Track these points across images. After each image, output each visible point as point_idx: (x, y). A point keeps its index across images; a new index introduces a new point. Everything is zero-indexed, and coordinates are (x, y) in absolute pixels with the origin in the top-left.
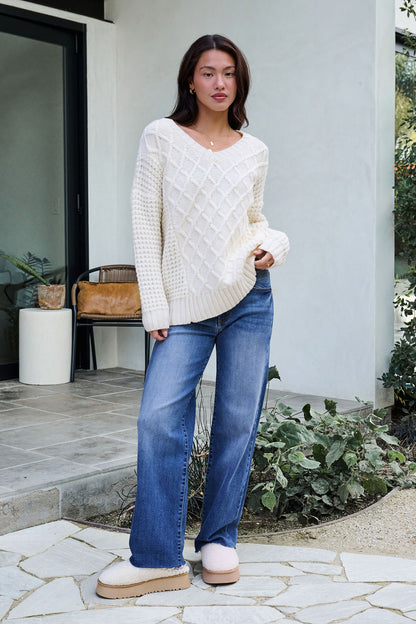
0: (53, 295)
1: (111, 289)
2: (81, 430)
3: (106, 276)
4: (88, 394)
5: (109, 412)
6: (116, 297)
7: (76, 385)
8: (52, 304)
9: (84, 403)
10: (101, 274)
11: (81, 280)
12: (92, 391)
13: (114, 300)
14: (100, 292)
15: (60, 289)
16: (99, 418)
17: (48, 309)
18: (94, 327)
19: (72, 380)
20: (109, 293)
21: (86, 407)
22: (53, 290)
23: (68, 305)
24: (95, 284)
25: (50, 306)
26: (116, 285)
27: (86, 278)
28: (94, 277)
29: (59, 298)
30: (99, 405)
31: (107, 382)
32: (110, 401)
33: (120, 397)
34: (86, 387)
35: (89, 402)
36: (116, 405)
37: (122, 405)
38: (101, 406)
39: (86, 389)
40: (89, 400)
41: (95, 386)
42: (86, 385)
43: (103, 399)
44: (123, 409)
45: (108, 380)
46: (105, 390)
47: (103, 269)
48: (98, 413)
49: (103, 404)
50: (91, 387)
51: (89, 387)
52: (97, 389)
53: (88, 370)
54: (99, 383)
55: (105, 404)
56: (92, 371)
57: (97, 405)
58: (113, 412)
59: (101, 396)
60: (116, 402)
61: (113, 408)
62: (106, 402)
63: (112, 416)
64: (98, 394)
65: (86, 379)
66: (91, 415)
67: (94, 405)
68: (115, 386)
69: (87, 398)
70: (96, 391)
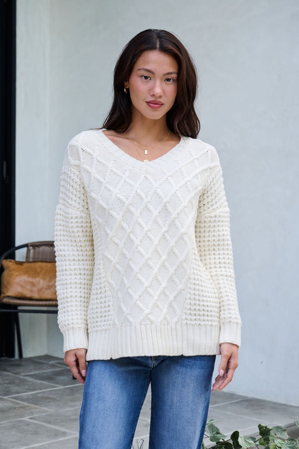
1: (39, 270)
3: (34, 253)
4: (7, 393)
5: (26, 419)
6: (44, 279)
10: (28, 251)
11: (6, 258)
12: (14, 388)
13: (42, 282)
14: (26, 272)
16: (13, 427)
18: (20, 314)
20: (35, 274)
24: (21, 263)
26: (44, 264)
27: (12, 256)
28: (20, 255)
30: (17, 408)
31: (31, 376)
32: (29, 403)
33: (43, 398)
34: (6, 382)
35: (6, 404)
36: (36, 408)
37: (43, 408)
38: (18, 409)
39: (6, 385)
40: (7, 401)
41: (17, 381)
42: (7, 380)
43: (22, 400)
44: (42, 414)
45: (33, 373)
46: (26, 387)
47: (31, 246)
48: (14, 420)
49: (21, 407)
50: (12, 383)
51: (10, 383)
52: (18, 385)
53: (12, 359)
54: (21, 377)
55: (23, 407)
56: (16, 360)
57: (15, 408)
58: (31, 418)
59: (21, 396)
60: (36, 404)
61: (32, 413)
62: (25, 404)
63: (28, 424)
64: (18, 393)
65: (8, 371)
66: (5, 422)
67: (11, 409)
68: (39, 382)
69: (5, 397)
70: (17, 388)
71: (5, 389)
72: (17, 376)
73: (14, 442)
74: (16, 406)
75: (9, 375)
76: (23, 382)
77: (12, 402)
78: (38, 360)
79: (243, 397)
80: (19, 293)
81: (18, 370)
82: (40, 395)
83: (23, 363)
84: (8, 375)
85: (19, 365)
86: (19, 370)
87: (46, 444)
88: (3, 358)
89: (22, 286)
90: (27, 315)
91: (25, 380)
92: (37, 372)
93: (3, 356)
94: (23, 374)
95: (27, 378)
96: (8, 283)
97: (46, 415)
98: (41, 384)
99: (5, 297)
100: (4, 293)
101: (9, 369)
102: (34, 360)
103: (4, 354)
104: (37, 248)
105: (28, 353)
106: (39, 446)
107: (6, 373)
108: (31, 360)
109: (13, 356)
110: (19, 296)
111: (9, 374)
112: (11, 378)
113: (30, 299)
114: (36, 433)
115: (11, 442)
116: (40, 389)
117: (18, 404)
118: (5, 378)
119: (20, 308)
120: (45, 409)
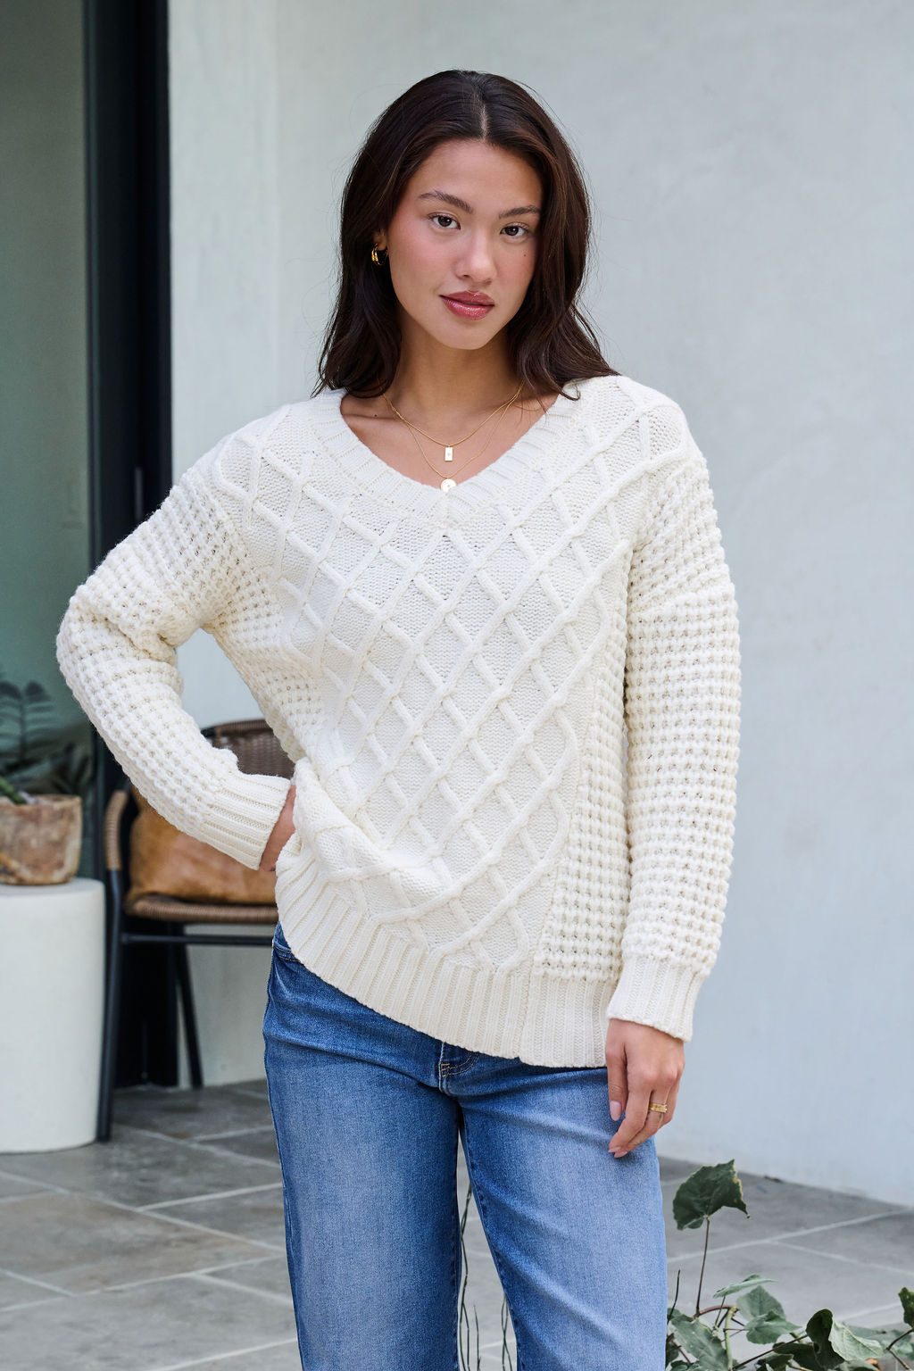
0: (35, 837)
2: (85, 1349)
4: (147, 1195)
5: (200, 1275)
7: (115, 1152)
8: (35, 866)
9: (122, 1231)
12: (170, 1181)
15: (62, 814)
16: (157, 1300)
17: (21, 883)
18: (192, 950)
19: (104, 1134)
21: (127, 1251)
22: (35, 818)
23: (92, 866)
25: (26, 874)
29: (59, 845)
30: (174, 1244)
31: (225, 1143)
32: (213, 1227)
33: (256, 1210)
34: (147, 1161)
35: (141, 1230)
36: (232, 1242)
37: (254, 1242)
38: (177, 1246)
39: (144, 1171)
40: (145, 1219)
41: (180, 1158)
42: (149, 1155)
43: (193, 1216)
44: (250, 1262)
45: (231, 1133)
46: (208, 1177)
47: (225, 734)
48: (161, 1279)
49: (186, 1240)
50: (165, 1164)
51: (158, 1165)
52: (184, 1172)
53: (171, 1090)
54: (195, 1146)
55: (194, 1240)
56: (184, 1094)
57: (167, 1243)
58: (213, 1274)
59: (188, 1204)
60: (233, 1230)
61: (219, 1258)
62: (201, 1228)
63: (204, 1292)
64: (180, 1195)
65: (155, 1128)
66: (134, 1285)
67: (155, 1245)
68: (249, 1161)
69: (140, 1210)
70: (178, 1180)
71: (140, 1184)
72: (182, 1142)
73: (156, 1345)
74: (172, 1236)
75: (155, 1139)
76: (200, 1160)
77: (158, 1222)
78: (253, 1094)
79: (888, 1207)
80: (187, 882)
81: (188, 1124)
82: (247, 1202)
83: (201, 1104)
84: (151, 1142)
85: (190, 1110)
86: (190, 1124)
87: (255, 1352)
88: (142, 1088)
89: (195, 862)
90: (216, 950)
91: (205, 1157)
92: (245, 1131)
93: (141, 1082)
94: (202, 1137)
95: (211, 1149)
96: (153, 851)
97: (262, 1264)
98: (254, 1167)
99: (141, 897)
100: (140, 885)
101: (156, 1121)
102: (240, 1092)
103: (144, 1075)
104: (242, 741)
105: (218, 1072)
106: (233, 1357)
107: (148, 1134)
108: (230, 1094)
109: (173, 1081)
110: (187, 891)
111: (158, 1135)
112: (162, 1148)
113: (222, 902)
114: (228, 1319)
115: (148, 1346)
116: (251, 1183)
117: (178, 1229)
118: (144, 1150)
119: (190, 930)
120: (262, 1244)
